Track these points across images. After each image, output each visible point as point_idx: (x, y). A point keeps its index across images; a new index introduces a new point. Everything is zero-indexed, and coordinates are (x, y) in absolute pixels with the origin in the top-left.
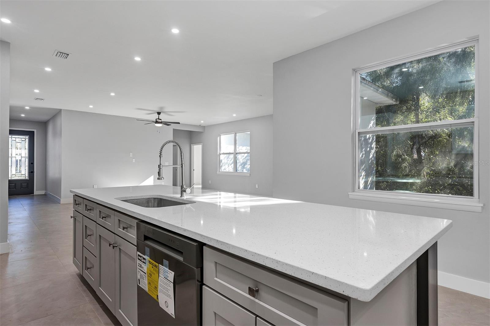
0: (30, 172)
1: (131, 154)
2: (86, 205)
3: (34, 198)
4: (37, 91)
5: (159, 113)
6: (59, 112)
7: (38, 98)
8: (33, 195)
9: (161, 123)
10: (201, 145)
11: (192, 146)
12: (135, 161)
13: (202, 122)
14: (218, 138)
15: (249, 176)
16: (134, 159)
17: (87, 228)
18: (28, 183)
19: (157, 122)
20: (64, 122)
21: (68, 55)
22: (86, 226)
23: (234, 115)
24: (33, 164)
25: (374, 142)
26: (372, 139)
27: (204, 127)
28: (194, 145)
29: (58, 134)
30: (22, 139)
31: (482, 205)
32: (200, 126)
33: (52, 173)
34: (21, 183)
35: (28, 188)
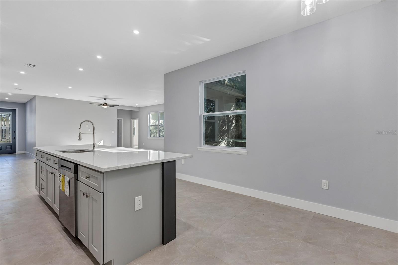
0: (13, 138)
1: (87, 125)
2: (41, 155)
3: (16, 156)
4: (16, 84)
5: (105, 99)
6: (34, 97)
7: (18, 88)
8: (16, 154)
9: (107, 105)
10: (138, 120)
13: (137, 105)
14: (148, 115)
16: (89, 129)
17: (42, 167)
18: (11, 146)
19: (103, 105)
20: (37, 104)
21: (35, 66)
22: (41, 166)
23: (156, 101)
24: (15, 133)
25: (234, 119)
26: (232, 118)
27: (139, 108)
28: (133, 119)
29: (33, 111)
30: (7, 115)
31: (247, 152)
32: (136, 107)
33: (30, 138)
34: (6, 146)
35: (12, 149)
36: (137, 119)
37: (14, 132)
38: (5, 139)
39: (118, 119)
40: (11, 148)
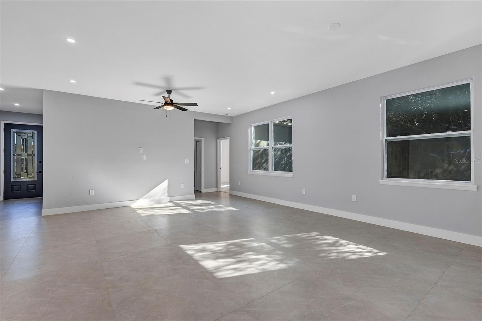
0: (38, 171)
1: (141, 149)
5: (169, 92)
9: (172, 105)
10: (229, 140)
11: (219, 141)
12: (146, 158)
14: (249, 130)
15: (292, 177)
16: (145, 156)
27: (232, 118)
28: (221, 140)
32: (226, 117)
34: (27, 185)
35: (36, 190)
36: (227, 139)
37: (40, 162)
38: (26, 174)
39: (195, 140)
40: (35, 188)
